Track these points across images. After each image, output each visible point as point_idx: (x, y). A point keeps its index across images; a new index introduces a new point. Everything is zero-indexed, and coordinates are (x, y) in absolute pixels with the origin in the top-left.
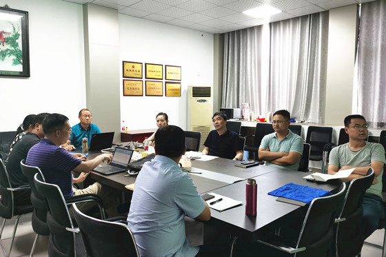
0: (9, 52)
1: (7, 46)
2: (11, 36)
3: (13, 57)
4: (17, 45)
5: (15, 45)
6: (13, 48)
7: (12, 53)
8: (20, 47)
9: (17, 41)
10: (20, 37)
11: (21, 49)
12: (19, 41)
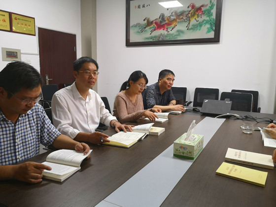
0: (205, 22)
1: (205, 18)
2: (208, 8)
3: (208, 26)
4: (212, 15)
5: (210, 14)
6: (208, 18)
7: (207, 22)
8: (214, 16)
9: (212, 11)
10: (215, 7)
11: (215, 18)
12: (214, 11)
